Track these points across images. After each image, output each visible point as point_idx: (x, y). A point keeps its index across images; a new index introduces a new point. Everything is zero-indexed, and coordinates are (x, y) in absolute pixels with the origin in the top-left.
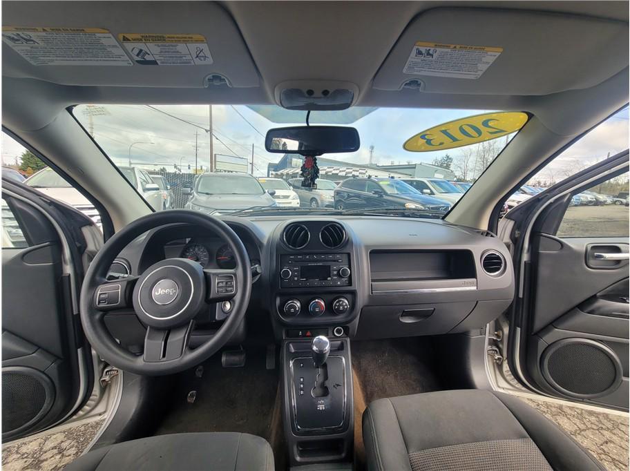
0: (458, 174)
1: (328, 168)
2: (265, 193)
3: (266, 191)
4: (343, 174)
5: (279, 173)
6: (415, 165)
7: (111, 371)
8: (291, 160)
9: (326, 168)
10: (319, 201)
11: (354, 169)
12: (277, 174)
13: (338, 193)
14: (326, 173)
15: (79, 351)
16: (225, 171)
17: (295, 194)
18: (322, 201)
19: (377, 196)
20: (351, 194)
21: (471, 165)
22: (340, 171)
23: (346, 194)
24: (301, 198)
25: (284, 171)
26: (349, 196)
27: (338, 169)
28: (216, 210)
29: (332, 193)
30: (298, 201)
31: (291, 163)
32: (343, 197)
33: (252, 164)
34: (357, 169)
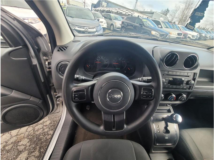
0: (170, 19)
1: (118, 9)
2: (95, 19)
3: (96, 18)
4: (124, 13)
5: (97, 9)
6: (154, 12)
7: (59, 100)
8: (102, 2)
9: (117, 9)
10: (114, 26)
11: (129, 11)
12: (96, 10)
13: (123, 23)
14: (117, 12)
15: (48, 96)
16: (72, 5)
17: (105, 21)
18: (116, 26)
19: (140, 26)
20: (129, 24)
21: (177, 15)
22: (123, 12)
23: (127, 24)
24: (107, 23)
25: (99, 9)
26: (128, 25)
27: (123, 10)
28: (77, 26)
29: (121, 23)
30: (106, 25)
31: (102, 4)
32: (125, 25)
33: (84, 3)
34: (131, 11)
